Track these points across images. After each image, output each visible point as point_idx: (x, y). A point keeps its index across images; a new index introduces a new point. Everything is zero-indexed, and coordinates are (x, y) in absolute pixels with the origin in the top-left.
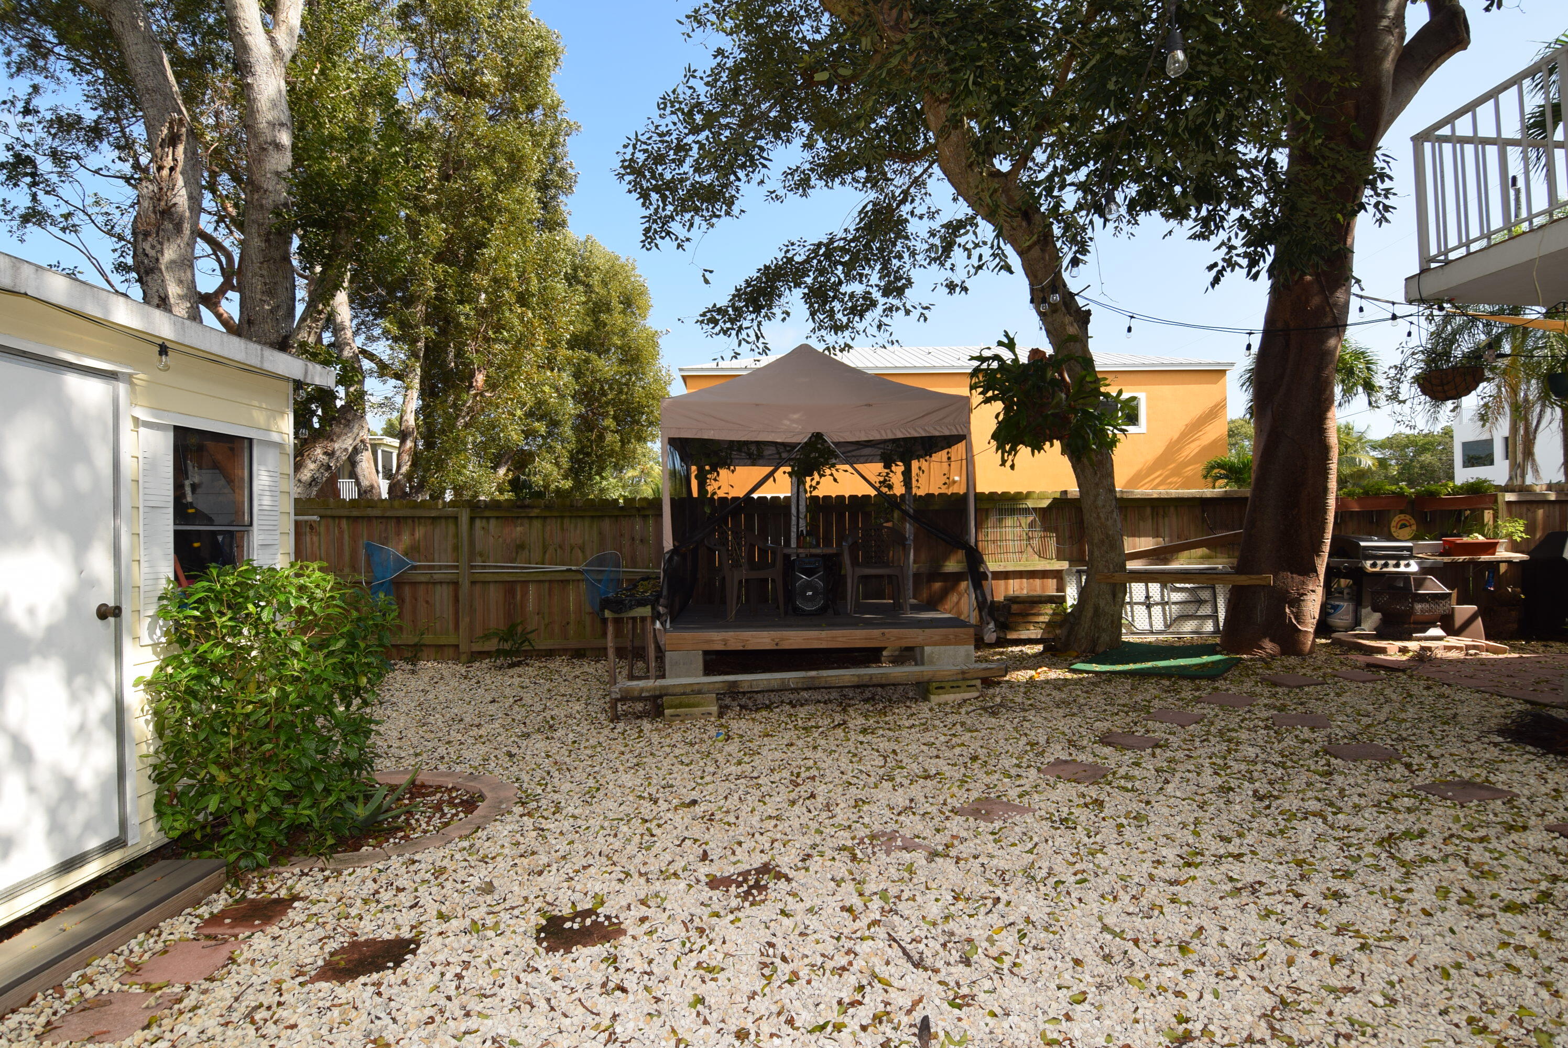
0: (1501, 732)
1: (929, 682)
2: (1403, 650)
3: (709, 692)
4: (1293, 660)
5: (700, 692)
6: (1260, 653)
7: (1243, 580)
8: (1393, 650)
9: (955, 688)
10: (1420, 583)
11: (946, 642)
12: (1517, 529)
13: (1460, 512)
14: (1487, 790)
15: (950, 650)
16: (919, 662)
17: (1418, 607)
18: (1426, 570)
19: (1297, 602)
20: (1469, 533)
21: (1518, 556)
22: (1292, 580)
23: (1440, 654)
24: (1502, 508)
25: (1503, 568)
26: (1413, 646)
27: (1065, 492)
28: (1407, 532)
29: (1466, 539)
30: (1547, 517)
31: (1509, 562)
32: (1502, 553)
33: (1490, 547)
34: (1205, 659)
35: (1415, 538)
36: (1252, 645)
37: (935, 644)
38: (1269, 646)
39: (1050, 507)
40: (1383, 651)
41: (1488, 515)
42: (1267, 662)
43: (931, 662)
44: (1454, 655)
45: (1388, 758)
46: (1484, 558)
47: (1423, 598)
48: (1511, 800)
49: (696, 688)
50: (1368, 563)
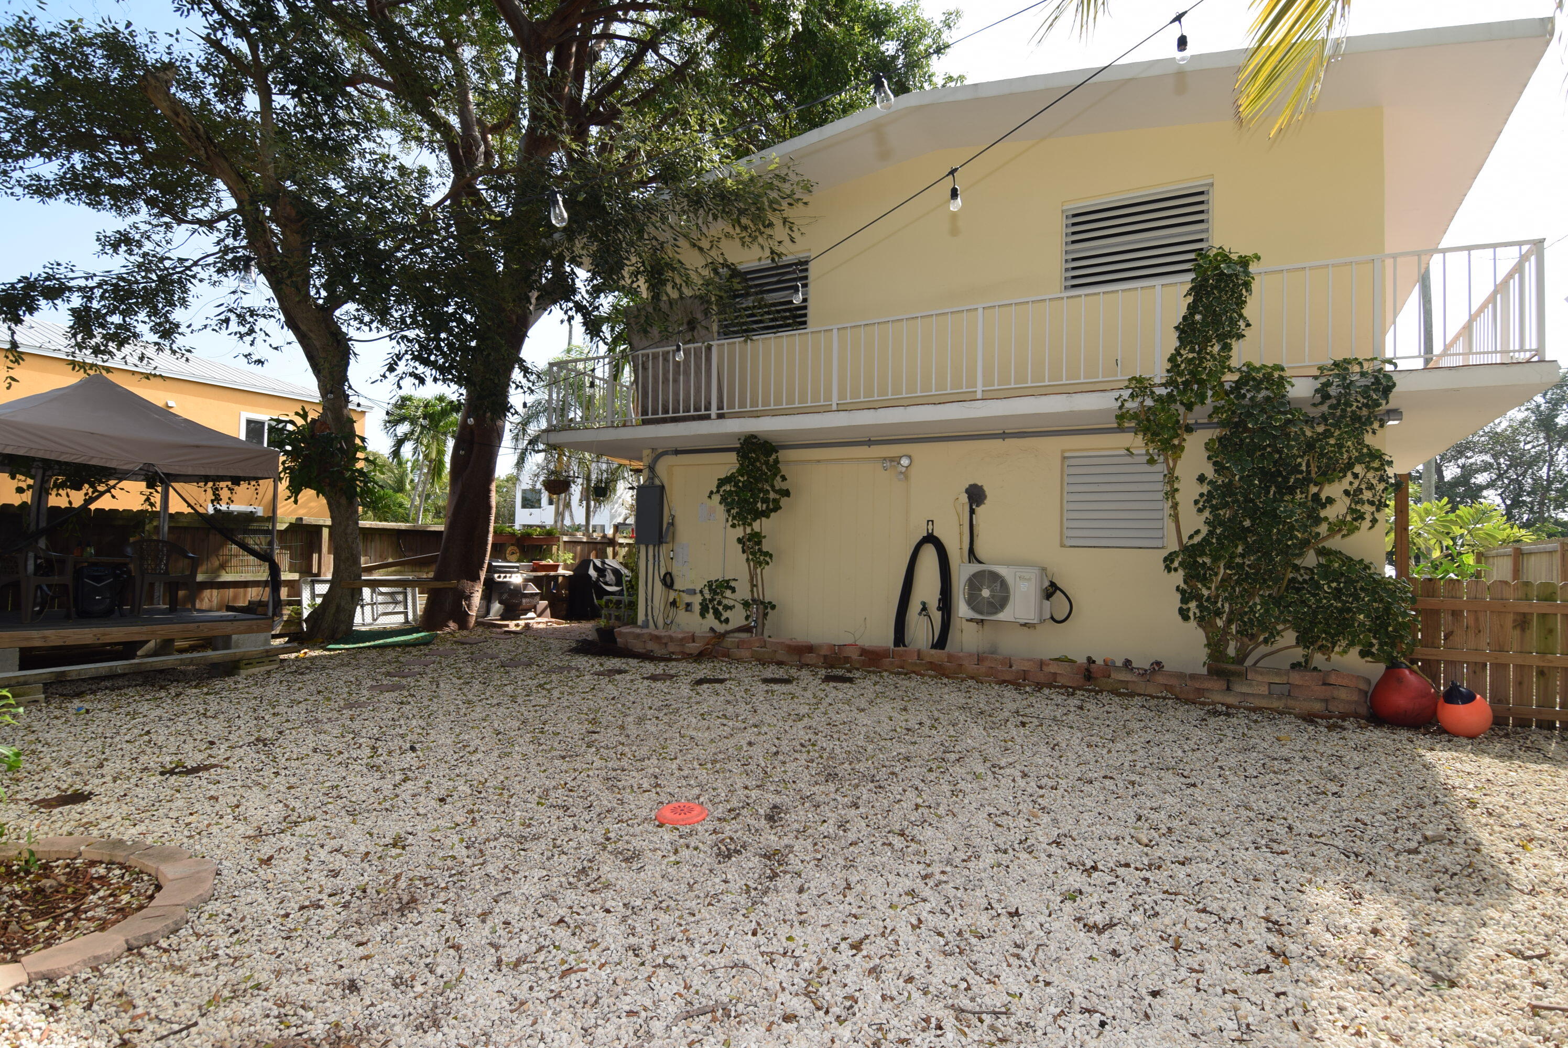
0: (570, 651)
1: (238, 661)
2: (517, 625)
3: (36, 682)
4: (465, 632)
5: (25, 683)
6: (448, 630)
7: (439, 585)
8: (512, 625)
9: (260, 663)
10: (525, 587)
11: (249, 631)
12: (568, 557)
13: (541, 546)
14: (569, 669)
15: (253, 636)
16: (227, 646)
17: (524, 601)
18: (527, 580)
19: (469, 598)
20: (544, 559)
21: (569, 573)
22: (466, 584)
23: (535, 626)
24: (561, 544)
25: (560, 579)
26: (522, 623)
27: (301, 519)
28: (515, 557)
29: (544, 563)
30: (582, 550)
31: (564, 576)
32: (561, 571)
33: (555, 568)
34: (415, 636)
35: (518, 561)
36: (443, 625)
37: (241, 633)
38: (452, 625)
39: (286, 530)
40: (507, 626)
41: (555, 548)
42: (452, 634)
43: (237, 647)
44: (542, 626)
45: (529, 665)
46: (552, 573)
47: (526, 596)
48: (578, 670)
49: (22, 679)
50: (496, 576)
